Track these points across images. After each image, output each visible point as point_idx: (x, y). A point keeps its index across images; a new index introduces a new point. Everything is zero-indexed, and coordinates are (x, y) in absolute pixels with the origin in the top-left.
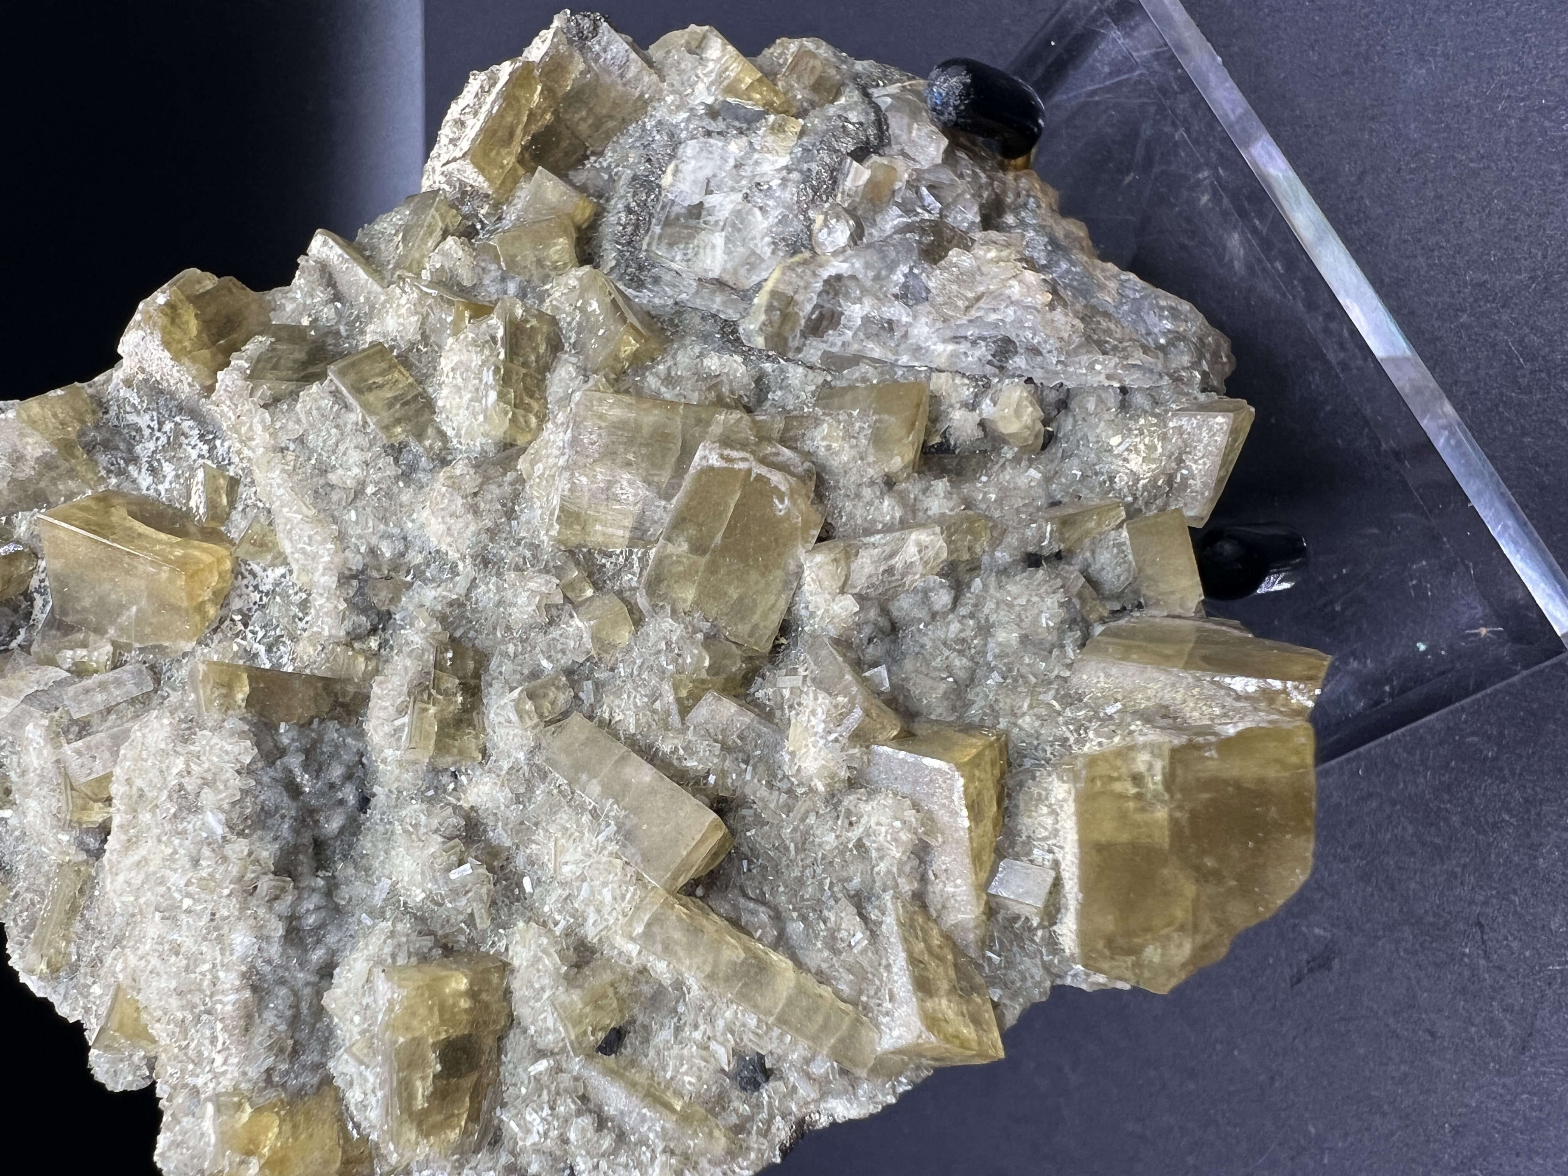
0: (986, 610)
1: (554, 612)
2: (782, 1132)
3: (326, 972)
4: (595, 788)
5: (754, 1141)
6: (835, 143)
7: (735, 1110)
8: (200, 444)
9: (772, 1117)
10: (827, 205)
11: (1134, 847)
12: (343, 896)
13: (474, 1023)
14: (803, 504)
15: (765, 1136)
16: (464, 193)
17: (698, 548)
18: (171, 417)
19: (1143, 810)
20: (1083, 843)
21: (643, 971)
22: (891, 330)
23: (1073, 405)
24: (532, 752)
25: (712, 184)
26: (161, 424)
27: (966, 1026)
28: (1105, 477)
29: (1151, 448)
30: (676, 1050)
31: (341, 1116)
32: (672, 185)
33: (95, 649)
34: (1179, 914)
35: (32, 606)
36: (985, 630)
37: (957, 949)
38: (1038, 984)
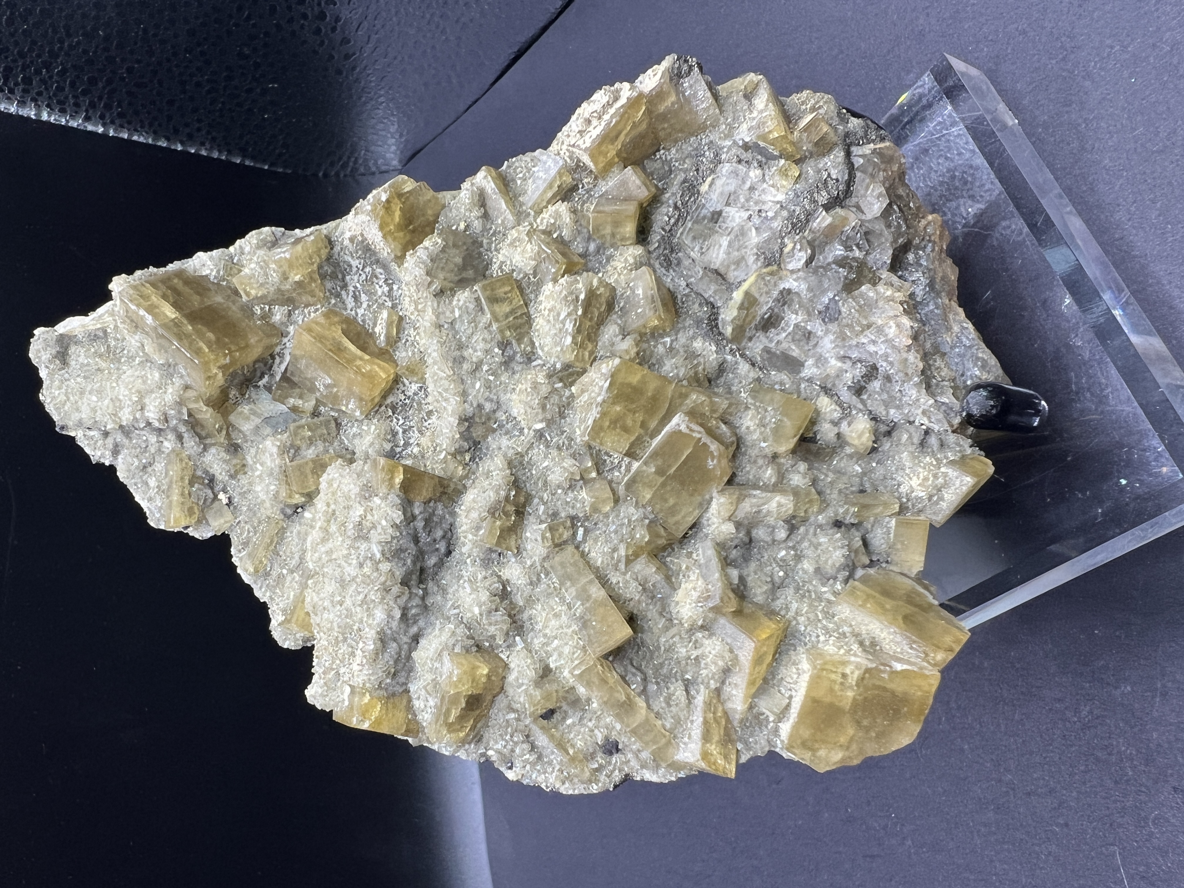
0: (803, 546)
1: (573, 483)
2: (617, 777)
3: (416, 639)
4: (573, 591)
5: (603, 778)
6: (815, 195)
7: (597, 761)
8: (384, 286)
9: (614, 770)
10: (797, 237)
11: (831, 705)
12: (429, 601)
13: (485, 689)
14: (724, 462)
15: (608, 777)
16: (578, 166)
17: (660, 472)
18: (371, 265)
19: (842, 690)
20: (806, 696)
21: (573, 688)
22: (809, 338)
23: (894, 434)
24: (544, 559)
25: (732, 198)
26: (364, 267)
27: (721, 760)
28: (896, 483)
29: (926, 479)
30: (578, 727)
31: (409, 708)
32: (706, 193)
33: (307, 401)
34: (843, 740)
35: (273, 362)
36: (798, 558)
37: (728, 720)
38: (762, 748)
